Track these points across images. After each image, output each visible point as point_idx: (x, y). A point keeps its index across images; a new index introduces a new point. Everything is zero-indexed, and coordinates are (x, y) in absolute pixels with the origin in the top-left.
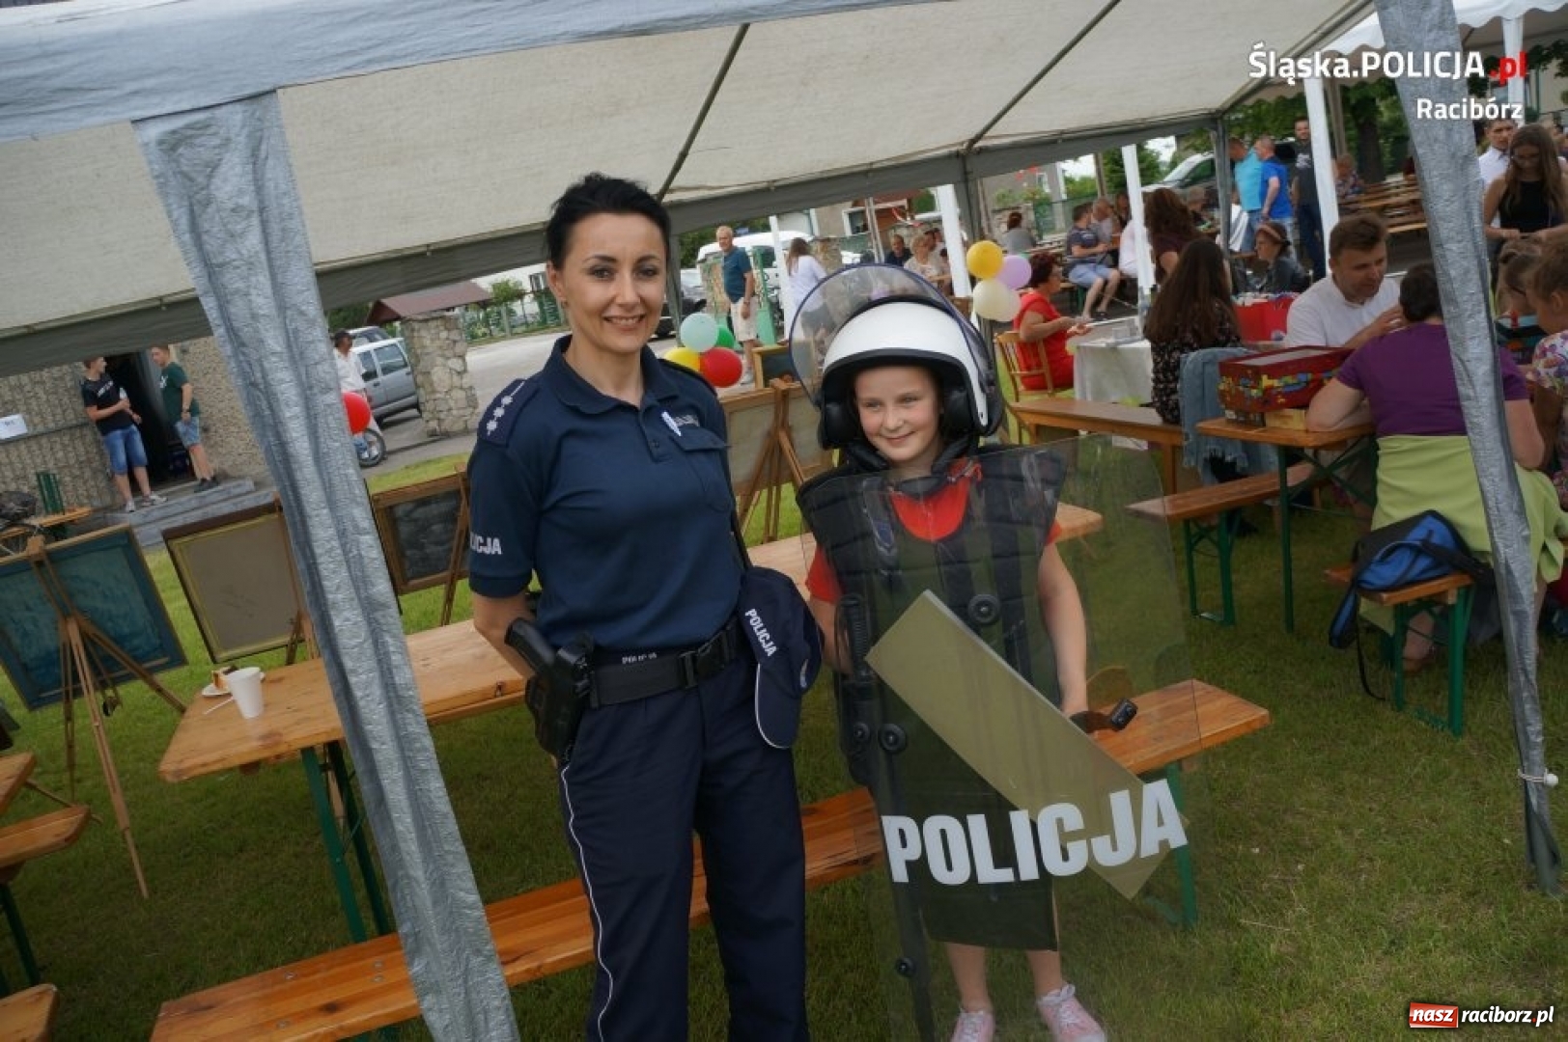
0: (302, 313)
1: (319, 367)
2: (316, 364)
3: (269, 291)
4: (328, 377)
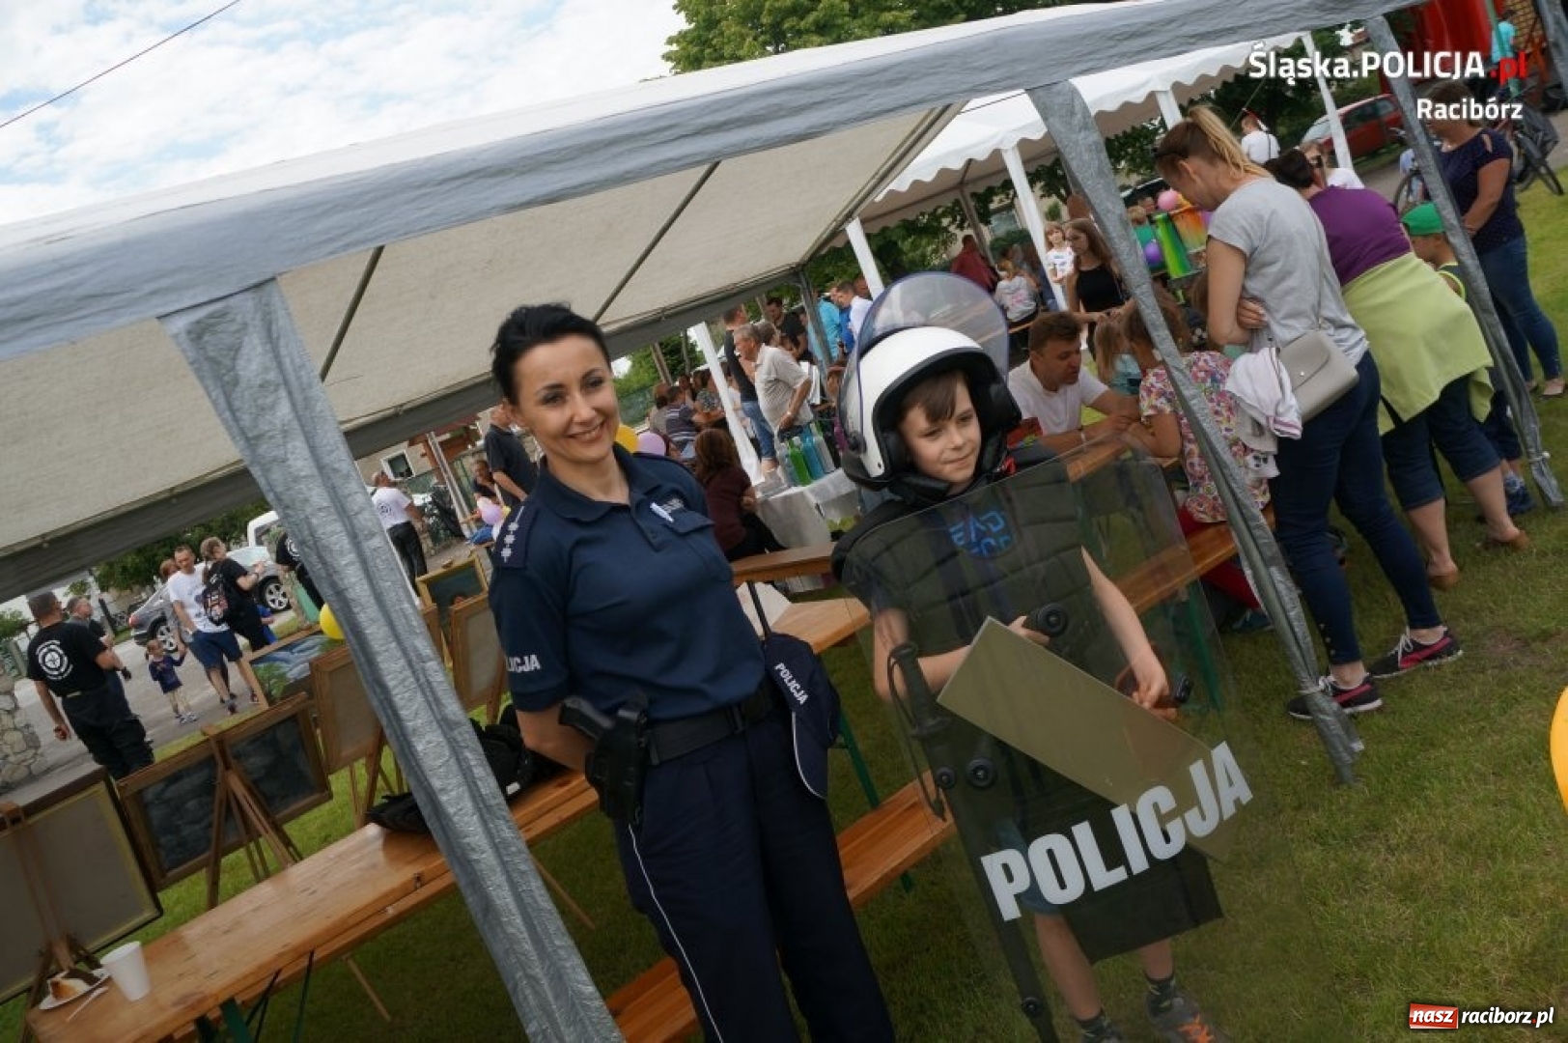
0: (336, 471)
1: (360, 516)
2: (357, 514)
3: (306, 453)
4: (370, 524)
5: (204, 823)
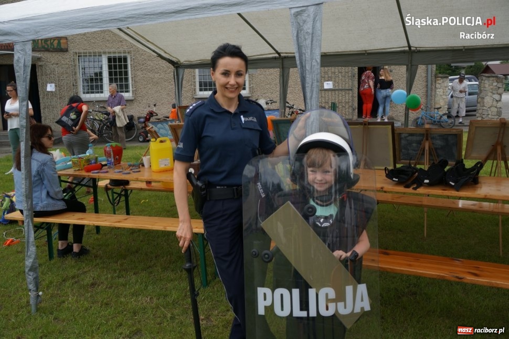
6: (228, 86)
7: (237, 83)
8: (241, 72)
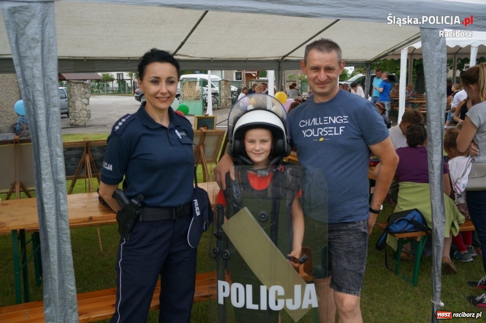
5: (75, 167)
6: (159, 95)
7: (169, 92)
8: (173, 79)
